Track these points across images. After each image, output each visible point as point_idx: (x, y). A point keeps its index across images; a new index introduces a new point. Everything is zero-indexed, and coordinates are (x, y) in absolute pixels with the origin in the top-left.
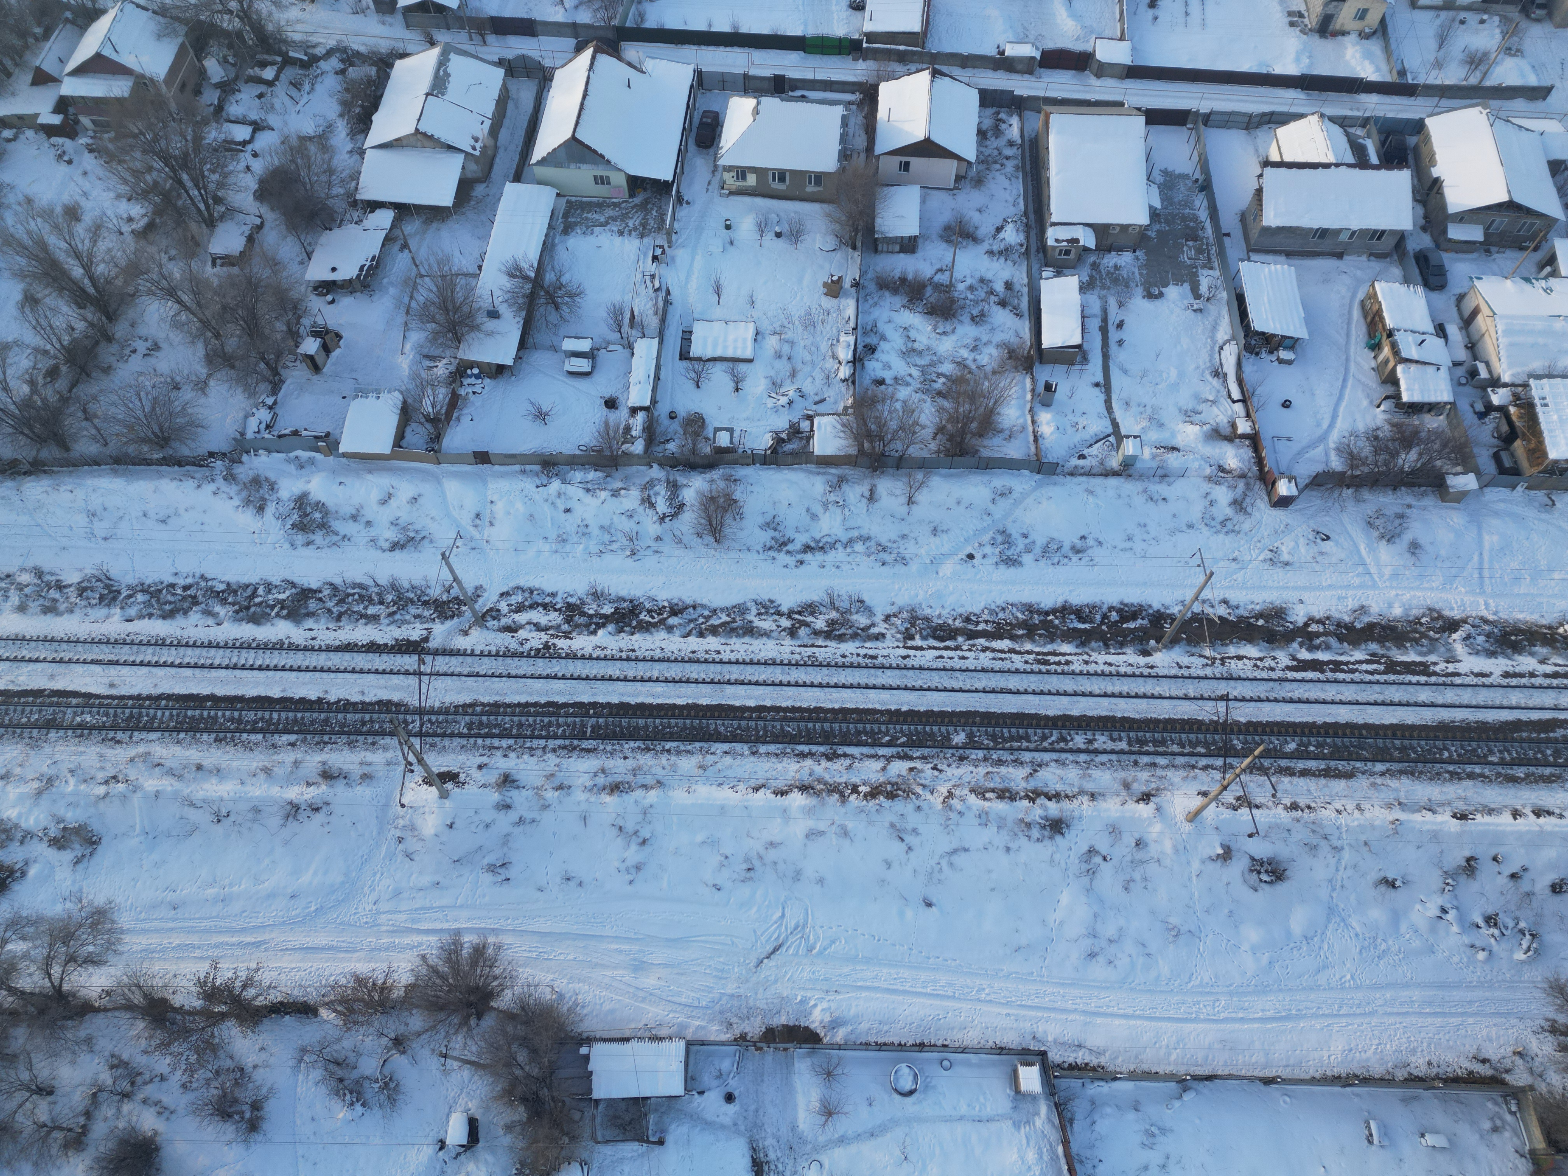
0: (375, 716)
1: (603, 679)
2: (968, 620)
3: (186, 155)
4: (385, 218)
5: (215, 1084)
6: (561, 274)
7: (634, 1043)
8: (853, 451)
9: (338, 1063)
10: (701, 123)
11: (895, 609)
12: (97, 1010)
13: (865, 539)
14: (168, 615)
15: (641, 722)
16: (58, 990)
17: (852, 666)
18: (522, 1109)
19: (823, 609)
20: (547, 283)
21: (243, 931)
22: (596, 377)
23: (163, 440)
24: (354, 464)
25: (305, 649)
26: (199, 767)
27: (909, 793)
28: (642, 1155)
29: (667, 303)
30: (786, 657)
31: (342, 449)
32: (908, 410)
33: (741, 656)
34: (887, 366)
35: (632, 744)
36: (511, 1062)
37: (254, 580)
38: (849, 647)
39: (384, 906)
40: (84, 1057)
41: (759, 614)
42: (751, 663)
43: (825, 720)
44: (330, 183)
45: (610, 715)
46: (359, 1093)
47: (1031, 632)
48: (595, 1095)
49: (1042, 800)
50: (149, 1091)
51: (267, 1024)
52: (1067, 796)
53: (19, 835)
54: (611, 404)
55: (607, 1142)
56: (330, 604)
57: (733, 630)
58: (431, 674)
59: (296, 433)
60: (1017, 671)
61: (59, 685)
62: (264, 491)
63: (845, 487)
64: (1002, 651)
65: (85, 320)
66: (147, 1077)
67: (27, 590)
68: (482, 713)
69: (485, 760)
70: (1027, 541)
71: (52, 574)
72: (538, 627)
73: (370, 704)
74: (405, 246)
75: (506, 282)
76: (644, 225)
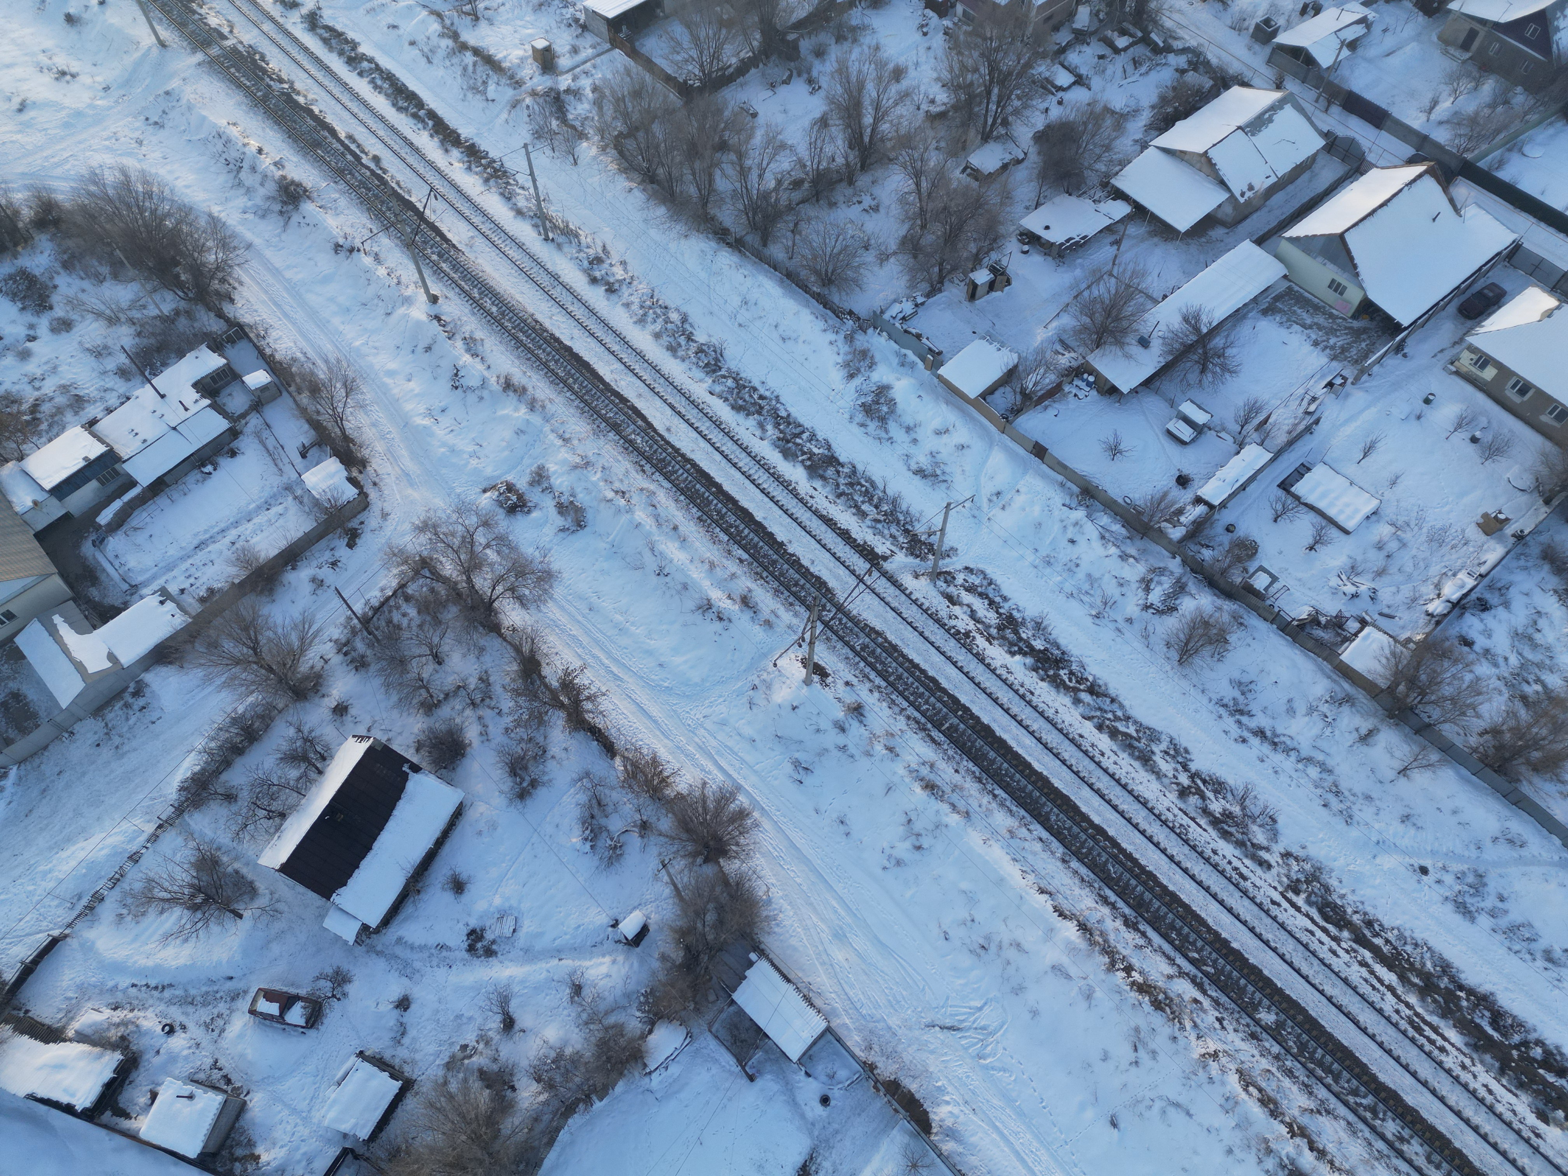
0: (808, 586)
1: (989, 695)
2: (1369, 924)
3: (1010, 74)
4: (1121, 209)
5: (523, 745)
6: (1231, 345)
7: (791, 987)
8: (1383, 684)
9: (599, 804)
10: (1480, 293)
11: (1301, 853)
12: (500, 635)
13: (1325, 769)
14: (737, 408)
15: (992, 754)
16: (491, 602)
17: (1215, 866)
18: (681, 953)
19: (1229, 796)
20: (1211, 345)
21: (616, 660)
22: (1189, 451)
23: (828, 280)
24: (941, 389)
25: (801, 500)
26: (675, 528)
27: (1175, 1017)
28: (731, 1073)
29: (1308, 430)
30: (1160, 808)
31: (942, 371)
32: (1476, 688)
33: (1120, 773)
34: (1488, 633)
35: (971, 765)
36: (700, 914)
37: (807, 424)
38: (1227, 849)
39: (708, 724)
40: (472, 658)
41: (1166, 753)
42: (1124, 787)
43: (1151, 890)
44: (1099, 157)
45: (972, 728)
46: (596, 836)
47: (1427, 988)
48: (735, 996)
49: (1302, 1143)
50: (487, 713)
51: (581, 735)
52: (1331, 1163)
53: (545, 485)
54: (1183, 481)
55: (717, 1037)
56: (842, 481)
57: (1131, 746)
58: (868, 587)
59: (919, 336)
60: (1380, 1011)
61: (639, 404)
62: (863, 365)
63: (1346, 708)
64: (1381, 981)
65: (846, 158)
66: (493, 704)
67: (669, 326)
68: (880, 646)
69: (855, 681)
70: (1500, 905)
71: (692, 326)
72: (973, 615)
73: (812, 574)
74: (1117, 243)
75: (1176, 322)
76: (1344, 350)
